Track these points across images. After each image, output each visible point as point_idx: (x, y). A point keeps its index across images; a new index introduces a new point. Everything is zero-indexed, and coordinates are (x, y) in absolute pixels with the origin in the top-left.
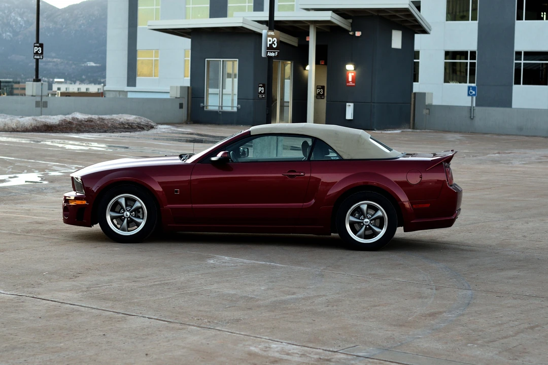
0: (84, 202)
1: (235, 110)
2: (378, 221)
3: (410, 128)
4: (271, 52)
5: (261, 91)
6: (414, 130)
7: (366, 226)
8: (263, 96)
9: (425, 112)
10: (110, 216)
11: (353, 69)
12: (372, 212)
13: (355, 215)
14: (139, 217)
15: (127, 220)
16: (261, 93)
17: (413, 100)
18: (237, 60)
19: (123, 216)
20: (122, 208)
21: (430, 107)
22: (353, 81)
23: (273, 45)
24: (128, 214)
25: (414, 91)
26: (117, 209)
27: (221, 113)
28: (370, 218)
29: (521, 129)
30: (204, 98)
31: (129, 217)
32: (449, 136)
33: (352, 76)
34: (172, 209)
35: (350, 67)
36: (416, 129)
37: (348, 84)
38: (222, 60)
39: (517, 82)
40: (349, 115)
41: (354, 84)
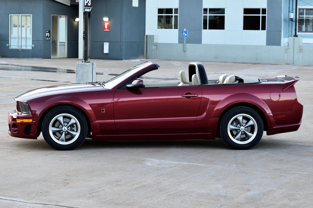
0: (31, 121)
1: (31, 48)
2: (250, 128)
3: (144, 58)
4: (87, 8)
5: (47, 36)
6: (147, 59)
7: (242, 132)
8: (49, 39)
9: (154, 47)
10: (52, 131)
11: (108, 20)
12: (245, 121)
13: (233, 124)
14: (73, 131)
15: (65, 133)
16: (47, 37)
17: (145, 40)
18: (31, 15)
19: (62, 130)
20: (60, 124)
21: (156, 45)
22: (108, 28)
23: (88, 4)
24: (66, 128)
25: (146, 34)
26: (57, 125)
27: (21, 50)
28: (244, 126)
29: (217, 57)
30: (9, 40)
31: (67, 131)
32: (174, 63)
33: (108, 25)
34: (99, 123)
35: (106, 19)
36: (148, 59)
37: (104, 30)
38: (21, 15)
39: (205, 28)
40: (106, 50)
41: (109, 30)
